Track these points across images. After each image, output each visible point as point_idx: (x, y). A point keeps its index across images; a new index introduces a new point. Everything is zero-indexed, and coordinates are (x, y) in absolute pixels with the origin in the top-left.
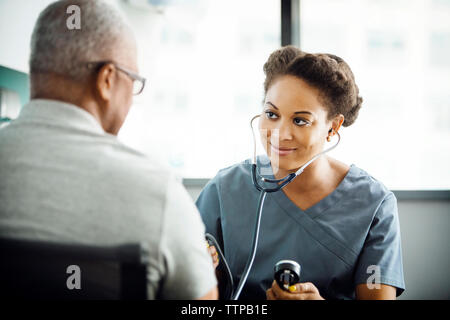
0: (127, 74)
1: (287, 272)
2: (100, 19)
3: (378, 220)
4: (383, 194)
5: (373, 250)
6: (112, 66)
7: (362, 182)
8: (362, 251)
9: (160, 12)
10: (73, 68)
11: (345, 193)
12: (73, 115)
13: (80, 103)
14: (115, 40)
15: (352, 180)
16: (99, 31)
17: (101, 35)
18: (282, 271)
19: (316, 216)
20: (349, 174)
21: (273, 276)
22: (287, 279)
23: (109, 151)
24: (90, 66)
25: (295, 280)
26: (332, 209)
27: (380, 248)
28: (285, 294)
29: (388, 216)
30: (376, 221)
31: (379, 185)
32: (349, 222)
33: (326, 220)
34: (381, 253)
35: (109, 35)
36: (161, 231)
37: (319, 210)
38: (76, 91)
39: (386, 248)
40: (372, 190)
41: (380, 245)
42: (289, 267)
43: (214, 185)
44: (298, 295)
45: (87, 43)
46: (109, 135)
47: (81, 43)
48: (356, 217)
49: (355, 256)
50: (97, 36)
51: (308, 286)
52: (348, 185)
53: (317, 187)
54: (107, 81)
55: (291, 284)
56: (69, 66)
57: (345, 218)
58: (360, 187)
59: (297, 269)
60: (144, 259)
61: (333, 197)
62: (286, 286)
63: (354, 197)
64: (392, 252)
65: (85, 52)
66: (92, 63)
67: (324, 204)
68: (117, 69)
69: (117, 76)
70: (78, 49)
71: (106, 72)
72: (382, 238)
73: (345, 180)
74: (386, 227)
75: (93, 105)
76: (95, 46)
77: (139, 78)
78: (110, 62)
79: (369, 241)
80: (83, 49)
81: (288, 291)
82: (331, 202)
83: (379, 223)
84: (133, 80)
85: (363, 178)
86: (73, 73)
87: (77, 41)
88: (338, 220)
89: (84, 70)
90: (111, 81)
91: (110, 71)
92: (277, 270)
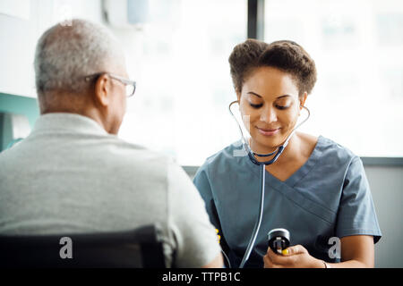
0: (119, 80)
1: (279, 238)
2: (90, 37)
3: (348, 181)
4: (349, 157)
5: (349, 207)
6: (106, 76)
7: (330, 150)
8: (339, 209)
9: (139, 30)
10: (74, 83)
11: (316, 161)
12: (78, 123)
13: (83, 112)
14: (105, 53)
15: (321, 149)
16: (90, 48)
17: (93, 51)
18: (274, 239)
19: (295, 185)
20: (318, 145)
21: (267, 244)
22: (279, 245)
23: (113, 150)
24: (88, 79)
25: (286, 244)
26: (308, 177)
27: (353, 204)
28: (279, 258)
29: (357, 176)
30: (346, 182)
31: (345, 150)
32: (324, 185)
33: (304, 187)
34: (356, 208)
35: (100, 50)
36: (167, 211)
37: (297, 179)
38: (79, 102)
39: (359, 204)
40: (340, 155)
41: (353, 201)
42: (279, 234)
43: (203, 172)
44: (291, 257)
45: (82, 60)
46: (112, 136)
47: (77, 61)
48: (329, 181)
49: (334, 215)
50: (90, 53)
51: (298, 248)
52: (318, 154)
53: (292, 159)
54: (104, 90)
55: (283, 249)
56: (70, 82)
57: (320, 183)
58: (330, 155)
59: (287, 235)
60: (159, 238)
61: (307, 166)
62: (280, 251)
63: (325, 164)
64: (365, 206)
65: (82, 68)
66: (89, 77)
67: (300, 173)
68: (111, 77)
69: (111, 84)
70: (76, 66)
71: (102, 82)
72: (354, 195)
73: (315, 150)
74: (356, 186)
75: (94, 112)
76: (89, 61)
77: (130, 83)
78: (104, 73)
79: (344, 200)
80: (80, 66)
81: (282, 255)
82: (306, 171)
83: (350, 184)
84: (125, 85)
85: (330, 147)
86: (74, 87)
87: (74, 60)
88: (314, 185)
89: (83, 83)
90: (107, 89)
91: (105, 80)
92: (269, 238)
